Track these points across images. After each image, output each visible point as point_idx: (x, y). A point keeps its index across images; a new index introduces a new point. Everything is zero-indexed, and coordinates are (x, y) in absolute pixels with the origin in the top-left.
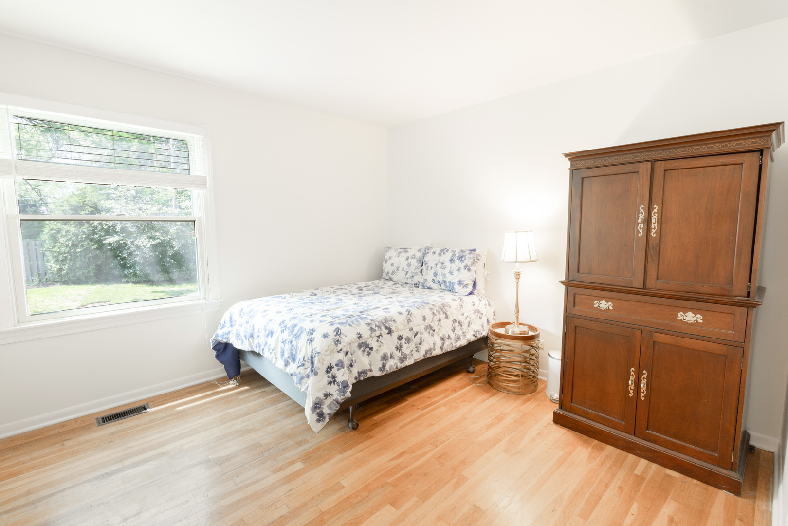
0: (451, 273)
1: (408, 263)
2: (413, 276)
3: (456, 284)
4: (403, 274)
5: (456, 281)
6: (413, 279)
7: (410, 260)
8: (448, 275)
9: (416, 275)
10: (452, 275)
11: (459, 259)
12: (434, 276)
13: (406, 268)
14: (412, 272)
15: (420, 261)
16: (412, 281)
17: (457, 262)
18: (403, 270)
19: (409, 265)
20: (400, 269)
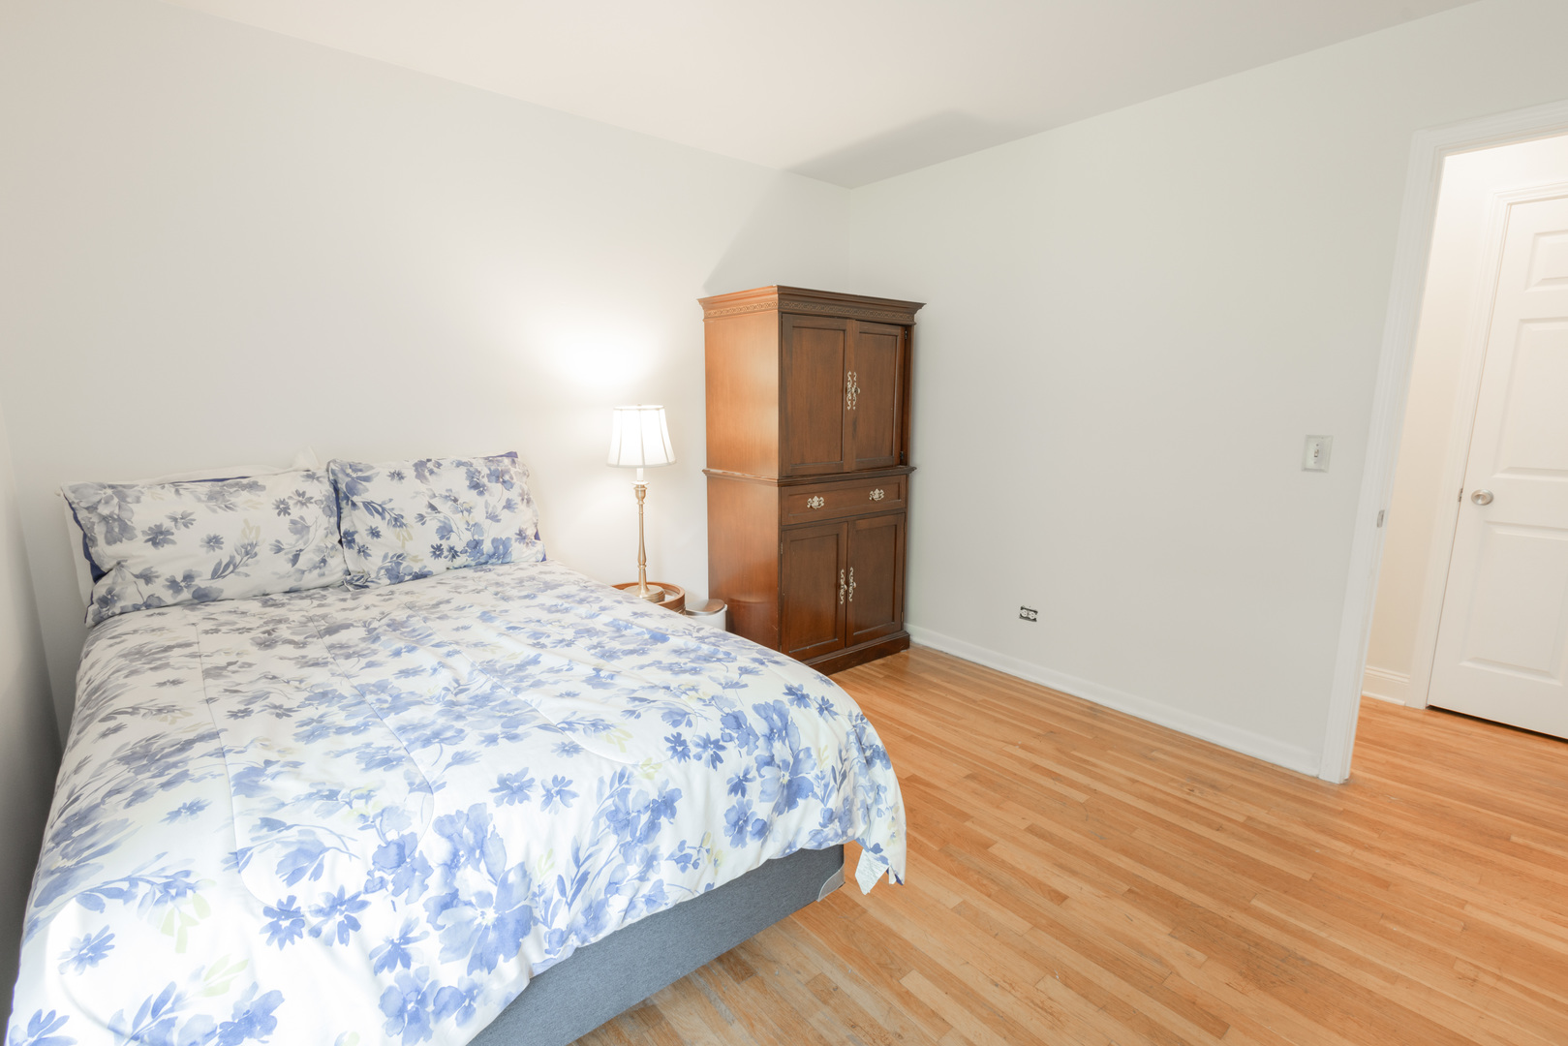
0: (494, 518)
1: (293, 522)
2: (324, 561)
3: (513, 542)
4: (282, 564)
5: (509, 533)
6: (326, 570)
7: (296, 512)
8: (487, 524)
9: (332, 554)
10: (499, 521)
11: (497, 481)
12: (442, 538)
13: (289, 541)
14: (319, 550)
15: (329, 507)
16: (323, 575)
17: (496, 488)
18: (279, 549)
19: (300, 528)
20: (264, 551)
